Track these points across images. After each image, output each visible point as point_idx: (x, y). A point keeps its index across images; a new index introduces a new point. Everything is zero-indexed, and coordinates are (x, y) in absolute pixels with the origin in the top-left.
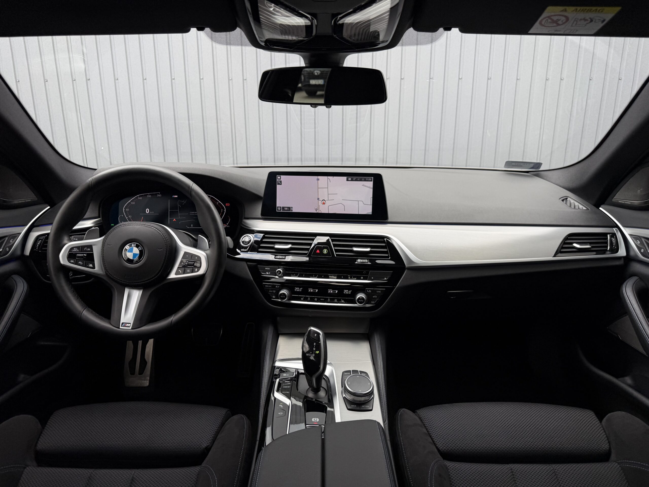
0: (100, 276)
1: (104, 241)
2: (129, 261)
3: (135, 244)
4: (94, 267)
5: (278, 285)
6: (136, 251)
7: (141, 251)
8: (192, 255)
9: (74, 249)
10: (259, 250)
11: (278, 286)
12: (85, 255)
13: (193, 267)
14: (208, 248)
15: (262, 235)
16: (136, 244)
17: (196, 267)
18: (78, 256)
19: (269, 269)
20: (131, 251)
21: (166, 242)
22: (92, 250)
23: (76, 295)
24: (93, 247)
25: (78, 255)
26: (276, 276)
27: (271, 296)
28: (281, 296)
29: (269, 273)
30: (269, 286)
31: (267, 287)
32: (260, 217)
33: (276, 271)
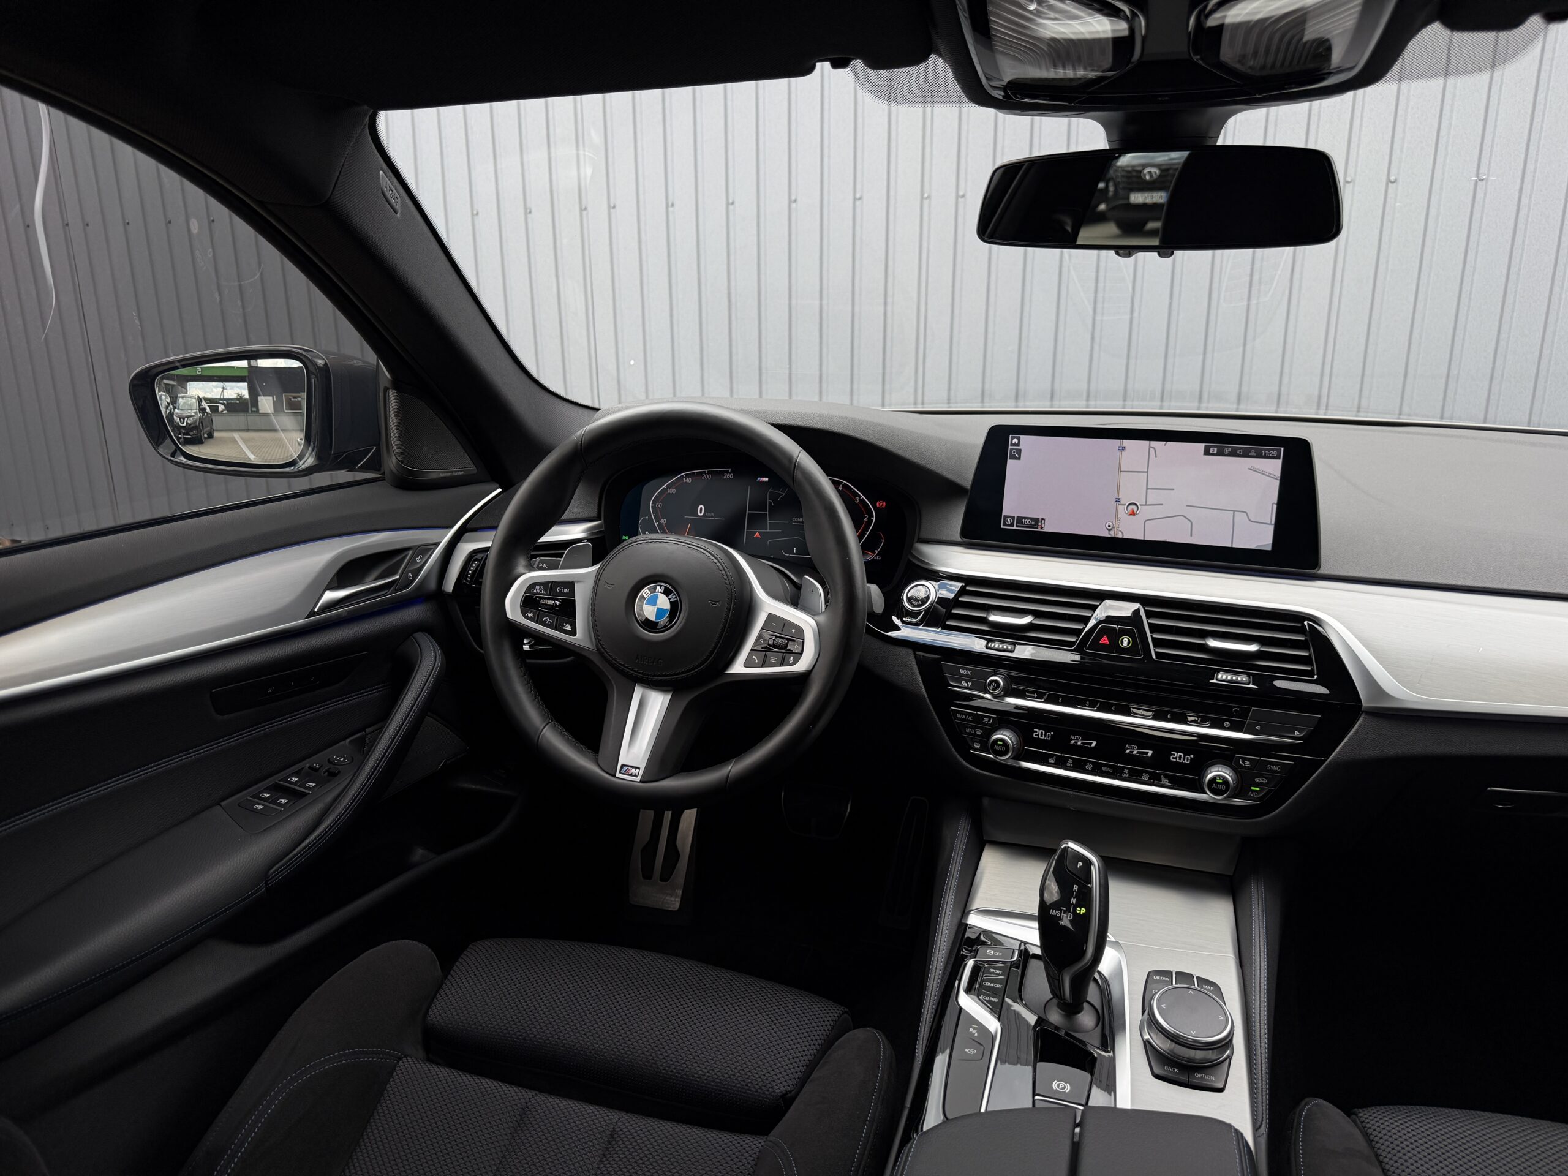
0: (584, 653)
1: (599, 575)
2: (648, 625)
3: (663, 587)
4: (573, 633)
5: (989, 718)
6: (664, 602)
7: (673, 605)
8: (785, 624)
9: (537, 587)
10: (948, 623)
11: (989, 720)
12: (558, 603)
13: (783, 653)
14: (823, 610)
15: (957, 586)
16: (665, 587)
17: (790, 652)
18: (543, 604)
19: (970, 673)
20: (653, 601)
21: (728, 586)
22: (572, 593)
23: (532, 690)
24: (576, 585)
25: (543, 601)
26: (985, 693)
27: (971, 744)
28: (996, 747)
29: (969, 683)
30: (966, 717)
31: (961, 719)
32: (958, 538)
33: (986, 681)
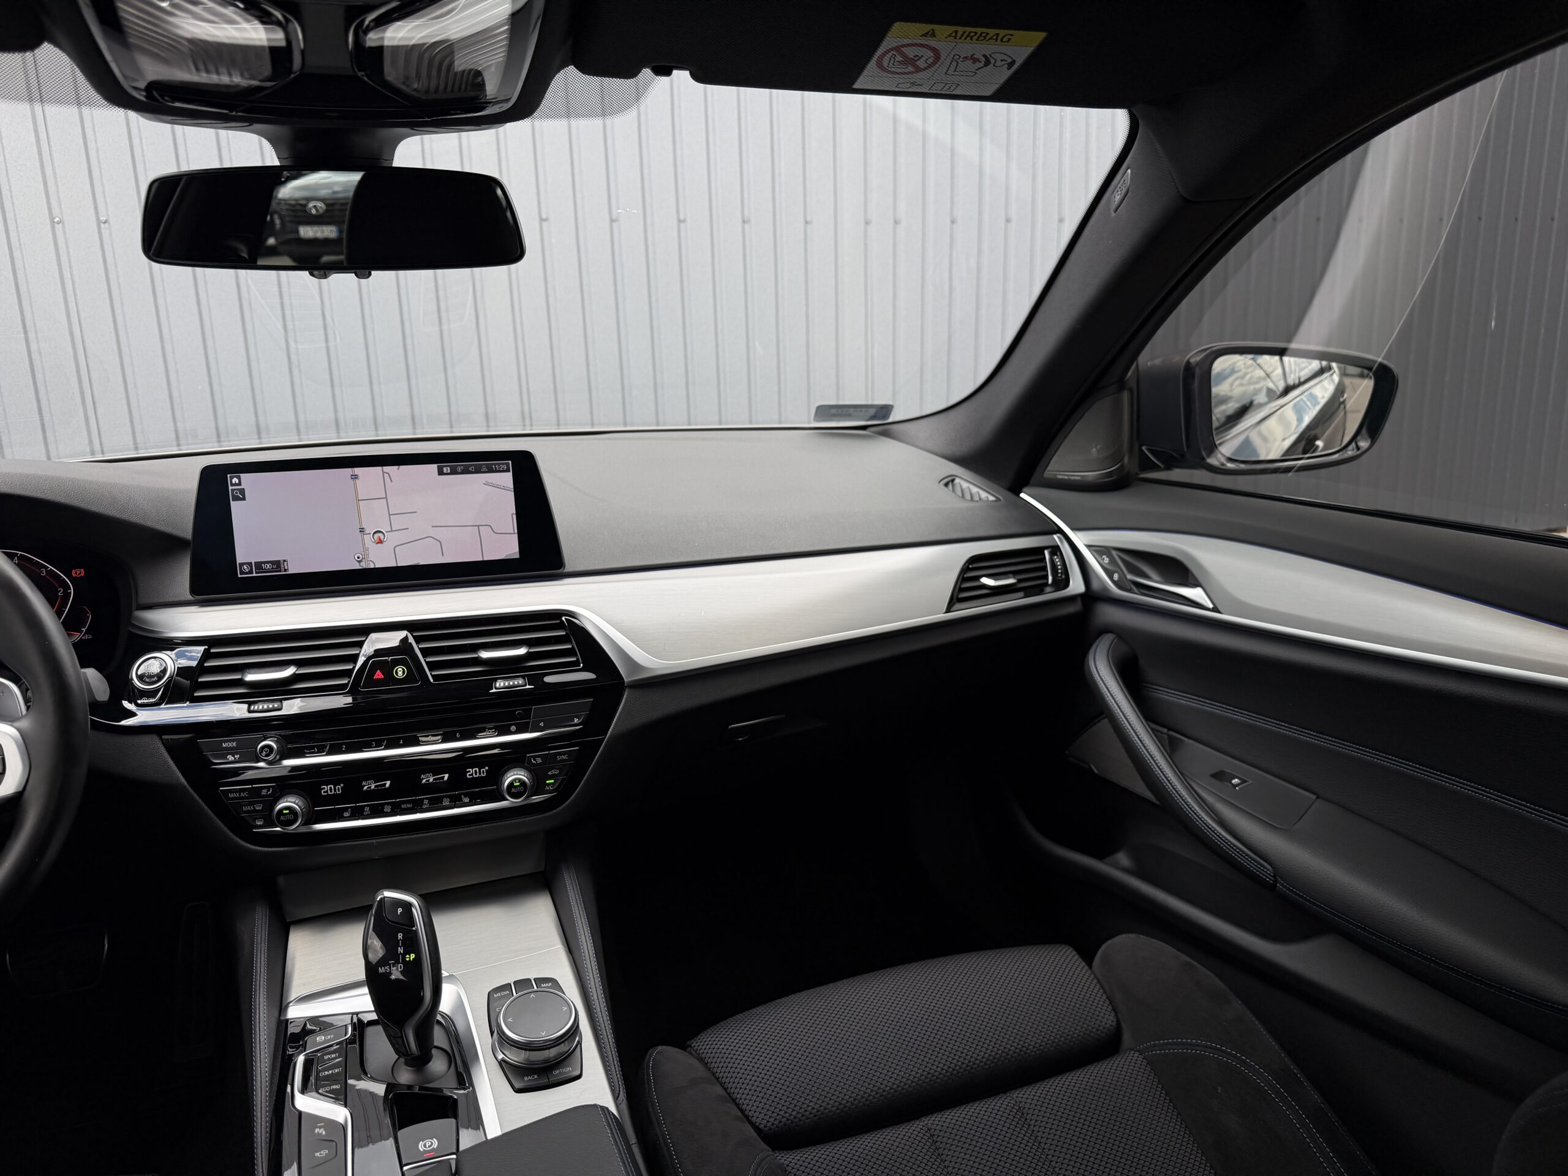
5: (268, 788)
10: (195, 694)
11: (268, 791)
14: (24, 713)
15: (199, 650)
19: (234, 744)
26: (258, 762)
27: (251, 822)
28: (282, 818)
29: (236, 756)
30: (240, 795)
31: (235, 798)
32: (189, 597)
33: (256, 749)
